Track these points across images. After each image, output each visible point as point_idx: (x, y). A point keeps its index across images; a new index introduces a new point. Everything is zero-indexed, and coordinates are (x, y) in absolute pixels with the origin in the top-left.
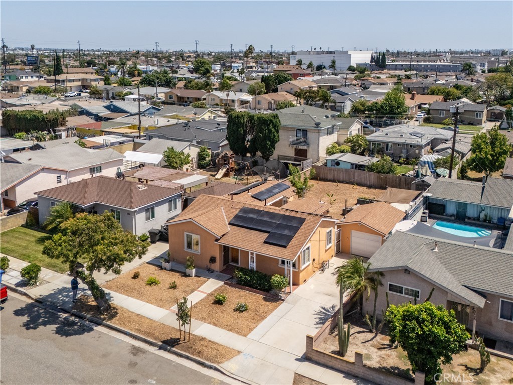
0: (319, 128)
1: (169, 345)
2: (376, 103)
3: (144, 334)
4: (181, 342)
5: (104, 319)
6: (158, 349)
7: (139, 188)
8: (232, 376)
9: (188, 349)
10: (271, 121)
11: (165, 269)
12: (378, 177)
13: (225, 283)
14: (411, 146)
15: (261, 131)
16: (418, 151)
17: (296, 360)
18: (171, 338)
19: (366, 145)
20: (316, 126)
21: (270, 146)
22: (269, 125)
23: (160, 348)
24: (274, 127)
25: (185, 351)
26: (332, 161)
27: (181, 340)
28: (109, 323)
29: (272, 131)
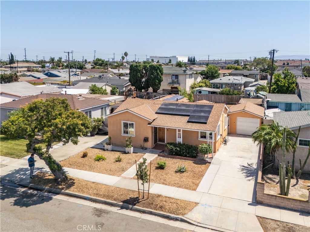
0: (186, 73)
1: (130, 204)
3: (103, 197)
4: (140, 200)
5: (63, 189)
6: (120, 208)
7: (79, 99)
8: (200, 225)
9: (149, 205)
10: (158, 67)
11: (107, 150)
13: (159, 155)
14: (236, 85)
15: (152, 74)
16: (240, 87)
17: (249, 204)
18: (130, 198)
19: (210, 85)
20: (184, 72)
22: (157, 70)
23: (122, 208)
24: (160, 71)
25: (148, 208)
26: (197, 90)
27: (140, 198)
28: (67, 191)
29: (159, 74)
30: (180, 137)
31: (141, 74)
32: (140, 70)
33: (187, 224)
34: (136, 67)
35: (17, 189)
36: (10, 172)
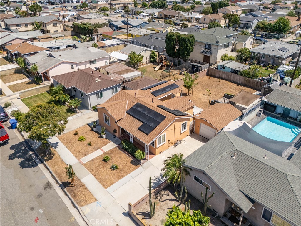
0: (217, 45)
1: (64, 186)
3: (57, 175)
4: (70, 186)
5: (45, 160)
6: (59, 186)
7: (96, 80)
8: (83, 217)
9: (71, 191)
10: (189, 40)
11: (94, 131)
13: (117, 146)
14: (277, 58)
15: (182, 45)
16: (281, 61)
17: (123, 214)
18: (67, 181)
19: (249, 54)
20: (216, 43)
21: (187, 54)
22: (187, 42)
24: (190, 43)
26: (221, 66)
27: (71, 184)
28: (46, 163)
29: (189, 46)
30: (132, 138)
31: (174, 43)
32: (174, 39)
34: (171, 36)
35: (29, 151)
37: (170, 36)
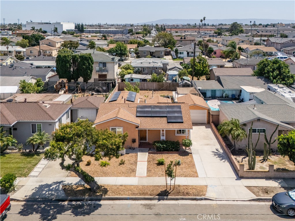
0: (114, 61)
1: (164, 196)
2: (113, 49)
3: (140, 195)
4: (169, 192)
5: (102, 195)
6: (158, 201)
7: (46, 106)
9: (178, 193)
12: (158, 85)
13: (149, 153)
14: (156, 68)
15: (84, 64)
16: (160, 70)
17: (236, 180)
18: (161, 191)
20: (112, 60)
21: (90, 73)
22: (88, 60)
23: (159, 200)
25: (178, 196)
26: (129, 78)
27: (168, 190)
28: (107, 196)
30: (164, 136)
31: (70, 64)
32: (69, 60)
33: (210, 201)
34: (65, 57)
35: (59, 203)
36: (34, 191)
37: (63, 57)
